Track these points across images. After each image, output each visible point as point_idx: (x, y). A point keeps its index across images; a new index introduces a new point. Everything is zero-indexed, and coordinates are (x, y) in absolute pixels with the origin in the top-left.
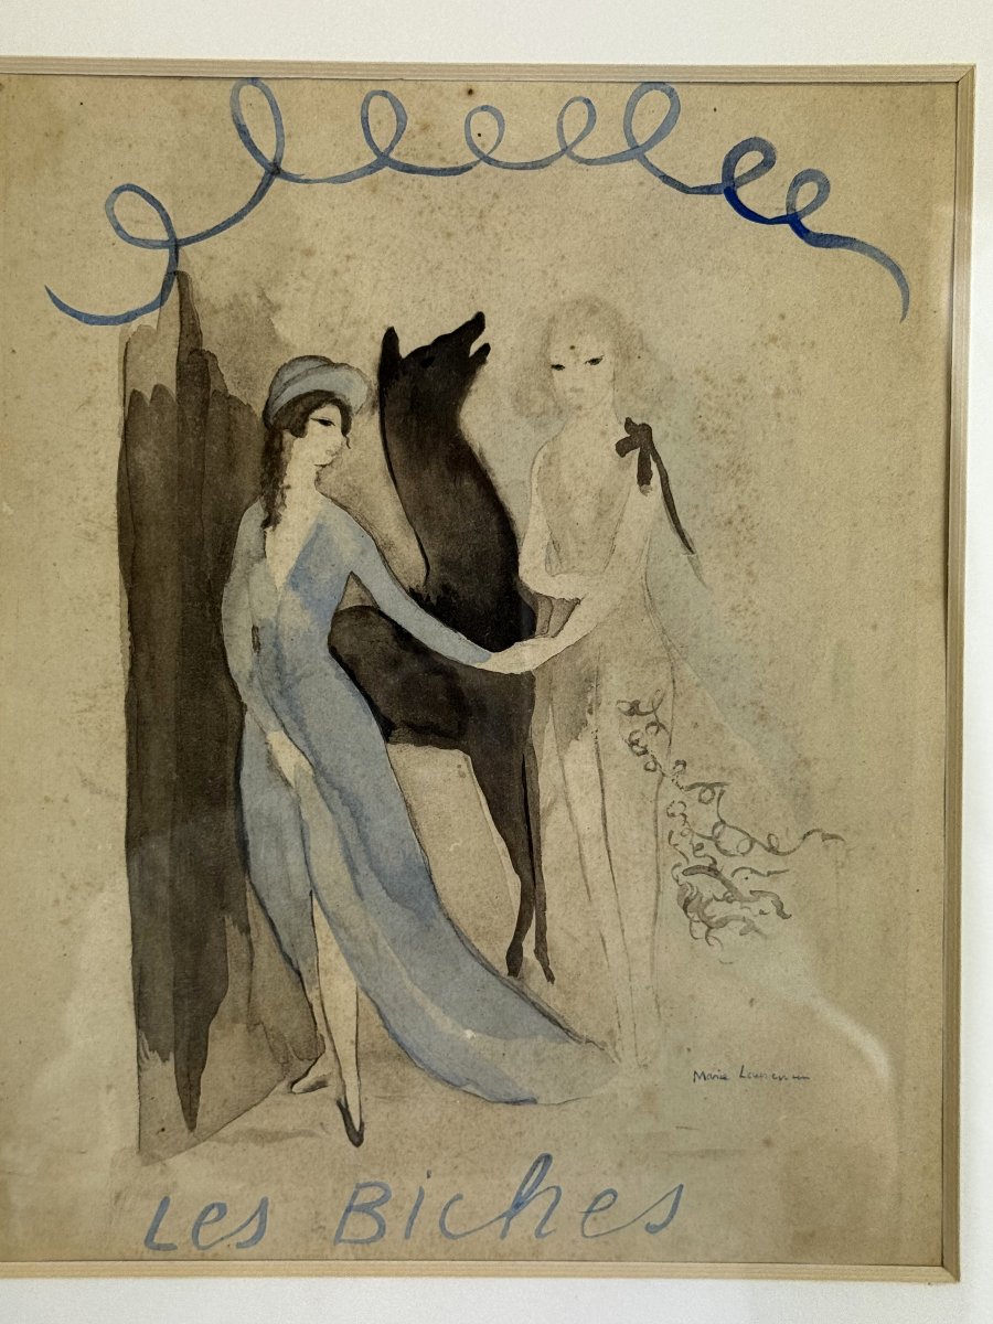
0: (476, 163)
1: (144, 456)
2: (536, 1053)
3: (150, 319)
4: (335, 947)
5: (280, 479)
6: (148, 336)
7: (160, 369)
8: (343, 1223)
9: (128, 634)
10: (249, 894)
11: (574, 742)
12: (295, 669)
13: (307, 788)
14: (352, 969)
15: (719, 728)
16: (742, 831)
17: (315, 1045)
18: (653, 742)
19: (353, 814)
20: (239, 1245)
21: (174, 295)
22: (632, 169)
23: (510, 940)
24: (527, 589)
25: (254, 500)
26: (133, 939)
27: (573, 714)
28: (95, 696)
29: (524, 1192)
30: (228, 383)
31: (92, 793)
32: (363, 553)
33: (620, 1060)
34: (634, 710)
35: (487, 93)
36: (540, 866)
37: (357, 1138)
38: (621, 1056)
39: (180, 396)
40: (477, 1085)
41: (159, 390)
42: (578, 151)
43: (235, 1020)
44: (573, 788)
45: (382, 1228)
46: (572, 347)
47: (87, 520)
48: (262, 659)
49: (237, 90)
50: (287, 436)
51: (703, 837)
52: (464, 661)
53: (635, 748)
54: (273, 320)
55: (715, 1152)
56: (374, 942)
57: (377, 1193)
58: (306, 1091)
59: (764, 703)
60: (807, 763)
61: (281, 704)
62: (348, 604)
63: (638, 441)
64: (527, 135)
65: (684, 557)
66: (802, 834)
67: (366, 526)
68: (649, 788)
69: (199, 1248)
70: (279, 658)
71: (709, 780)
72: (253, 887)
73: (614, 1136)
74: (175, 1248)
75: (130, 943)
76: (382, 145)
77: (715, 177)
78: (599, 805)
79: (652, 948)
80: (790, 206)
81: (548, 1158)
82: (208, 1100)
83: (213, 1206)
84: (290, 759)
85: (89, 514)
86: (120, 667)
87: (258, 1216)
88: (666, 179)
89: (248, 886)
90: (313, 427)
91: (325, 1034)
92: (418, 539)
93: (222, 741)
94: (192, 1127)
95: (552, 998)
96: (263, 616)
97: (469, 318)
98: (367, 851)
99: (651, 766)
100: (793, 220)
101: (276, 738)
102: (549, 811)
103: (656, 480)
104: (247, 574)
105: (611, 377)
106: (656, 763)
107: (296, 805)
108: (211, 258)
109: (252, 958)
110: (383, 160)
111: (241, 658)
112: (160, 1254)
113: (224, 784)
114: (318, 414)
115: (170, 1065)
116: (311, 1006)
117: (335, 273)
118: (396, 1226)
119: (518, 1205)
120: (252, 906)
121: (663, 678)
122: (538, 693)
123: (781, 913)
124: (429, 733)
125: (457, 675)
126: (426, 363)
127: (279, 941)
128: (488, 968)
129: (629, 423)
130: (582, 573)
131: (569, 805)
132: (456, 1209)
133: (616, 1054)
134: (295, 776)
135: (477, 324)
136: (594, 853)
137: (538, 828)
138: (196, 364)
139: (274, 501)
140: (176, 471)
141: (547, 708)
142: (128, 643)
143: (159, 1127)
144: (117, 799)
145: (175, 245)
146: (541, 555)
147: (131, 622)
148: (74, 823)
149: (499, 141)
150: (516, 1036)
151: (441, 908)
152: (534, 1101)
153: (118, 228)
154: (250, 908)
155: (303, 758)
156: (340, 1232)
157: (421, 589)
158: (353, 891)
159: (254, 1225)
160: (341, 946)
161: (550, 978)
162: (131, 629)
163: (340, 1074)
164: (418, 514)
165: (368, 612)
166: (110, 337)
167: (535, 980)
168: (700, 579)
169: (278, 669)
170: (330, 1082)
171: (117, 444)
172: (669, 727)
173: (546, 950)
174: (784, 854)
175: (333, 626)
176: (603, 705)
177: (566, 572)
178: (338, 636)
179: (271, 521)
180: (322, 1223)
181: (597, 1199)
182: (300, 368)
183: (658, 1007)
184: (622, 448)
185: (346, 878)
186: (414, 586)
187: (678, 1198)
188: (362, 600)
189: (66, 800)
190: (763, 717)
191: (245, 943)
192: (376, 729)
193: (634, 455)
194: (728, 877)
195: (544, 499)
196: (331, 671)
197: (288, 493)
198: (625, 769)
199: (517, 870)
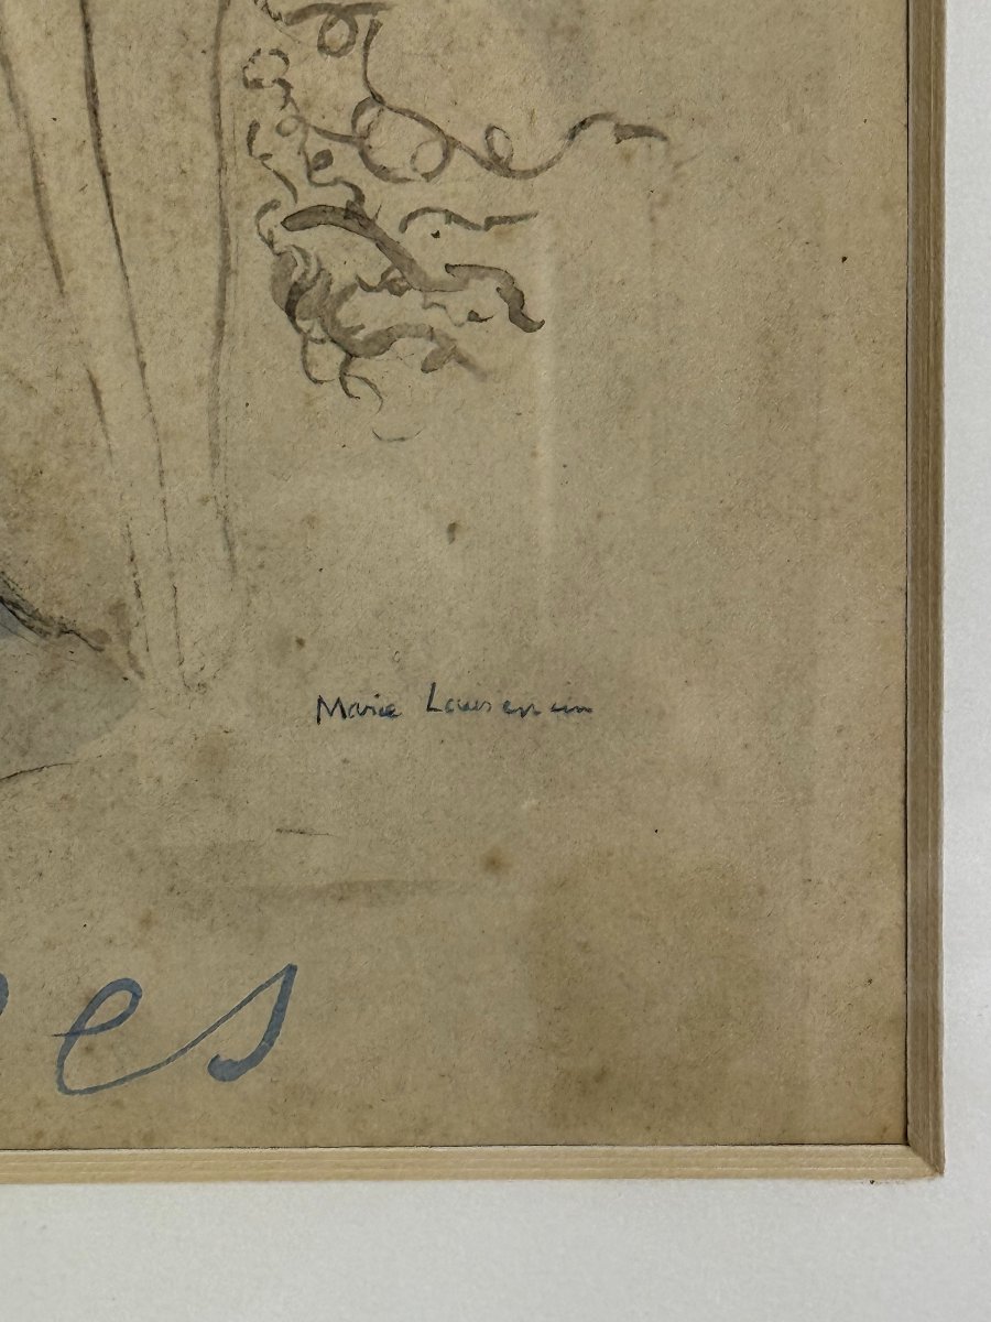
16: (423, 120)
33: (141, 674)
38: (142, 663)
51: (330, 135)
55: (369, 887)
66: (566, 127)
73: (131, 855)
78: (79, 63)
79: (213, 409)
123: (520, 317)
133: (132, 660)
136: (68, 178)
181: (94, 1002)
183: (230, 546)
187: (284, 996)
194: (392, 231)
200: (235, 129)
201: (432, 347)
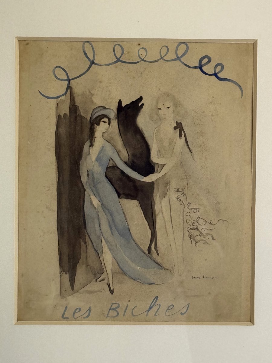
0: (141, 61)
1: (62, 130)
2: (155, 272)
3: (63, 98)
4: (107, 247)
5: (94, 135)
6: (63, 101)
7: (65, 109)
8: (109, 312)
9: (58, 172)
10: (86, 234)
11: (164, 198)
12: (97, 181)
13: (100, 209)
14: (111, 252)
15: (198, 195)
16: (204, 219)
17: (102, 270)
18: (183, 198)
19: (111, 215)
20: (84, 318)
21: (69, 92)
22: (178, 63)
23: (148, 245)
24: (152, 162)
25: (88, 141)
27: (164, 192)
28: (50, 187)
29: (152, 305)
30: (82, 113)
31: (49, 210)
32: (113, 153)
33: (175, 274)
34: (178, 190)
35: (143, 45)
36: (156, 228)
37: (112, 292)
39: (70, 116)
40: (141, 280)
41: (65, 114)
42: (165, 58)
43: (83, 264)
44: (164, 209)
45: (118, 314)
46: (163, 104)
47: (48, 145)
48: (89, 178)
49: (84, 44)
50: (95, 125)
52: (137, 179)
53: (178, 200)
54: (92, 98)
55: (197, 295)
56: (116, 246)
57: (117, 306)
58: (100, 281)
59: (209, 189)
60: (219, 203)
61: (94, 189)
62: (110, 165)
63: (179, 126)
64: (153, 55)
65: (190, 154)
66: (218, 220)
67: (114, 147)
68: (182, 209)
69: (75, 318)
70: (93, 178)
71: (196, 207)
72: (87, 233)
73: (173, 292)
74: (69, 318)
75: (58, 246)
76: (118, 57)
77: (197, 65)
78: (170, 214)
79: (182, 248)
80: (215, 71)
81: (157, 297)
82: (77, 283)
83: (78, 308)
84: (96, 202)
86: (56, 181)
87: (88, 311)
88: (185, 65)
90: (102, 123)
91: (104, 268)
92: (127, 150)
93: (80, 198)
94: (73, 289)
95: (159, 259)
96: (89, 168)
97: (139, 97)
98: (114, 224)
99: (182, 204)
100: (215, 75)
101: (93, 198)
102: (158, 214)
103: (183, 136)
104: (86, 158)
105: (173, 111)
107: (97, 213)
108: (78, 83)
109: (87, 250)
110: (118, 60)
111: (84, 178)
112: (65, 320)
113: (80, 208)
114: (103, 120)
115: (68, 275)
116: (101, 261)
117: (107, 87)
118: (121, 313)
119: (150, 308)
120: (87, 237)
121: (185, 183)
122: (155, 186)
123: (213, 239)
124: (129, 196)
125: (136, 182)
126: (128, 108)
127: (93, 246)
128: (143, 252)
129: (177, 122)
130: (166, 158)
131: (162, 213)
132: (135, 309)
133: (174, 273)
134: (97, 206)
135: (141, 99)
136: (168, 224)
137: (155, 219)
138: (74, 108)
139: (92, 141)
140: (69, 133)
141: (157, 190)
142: (57, 175)
143: (65, 290)
144: (55, 212)
145: (69, 80)
146: (156, 153)
148: (44, 217)
149: (146, 56)
150: (150, 268)
151: (132, 237)
152: (154, 284)
153: (56, 76)
154: (86, 238)
155: (99, 202)
156: (108, 315)
157: (127, 162)
158: (111, 234)
159: (88, 313)
161: (158, 254)
162: (58, 171)
163: (108, 277)
165: (115, 167)
166: (53, 103)
167: (154, 255)
169: (93, 181)
170: (106, 279)
171: (55, 128)
172: (186, 194)
173: (157, 248)
174: (214, 225)
175: (106, 171)
176: (171, 189)
177: (162, 158)
178: (107, 173)
179: (91, 145)
180: (104, 313)
181: (169, 307)
182: (99, 109)
183: (184, 261)
184: (175, 128)
185: (109, 230)
186: (125, 161)
187: (188, 306)
188: (113, 164)
189: (43, 212)
190: (209, 192)
191: (85, 246)
192: (116, 195)
193: (178, 130)
194: (200, 230)
195: (157, 140)
196: (106, 181)
197: (96, 139)
198: (176, 205)
199: (150, 229)
200: (185, 220)
201: (204, 242)
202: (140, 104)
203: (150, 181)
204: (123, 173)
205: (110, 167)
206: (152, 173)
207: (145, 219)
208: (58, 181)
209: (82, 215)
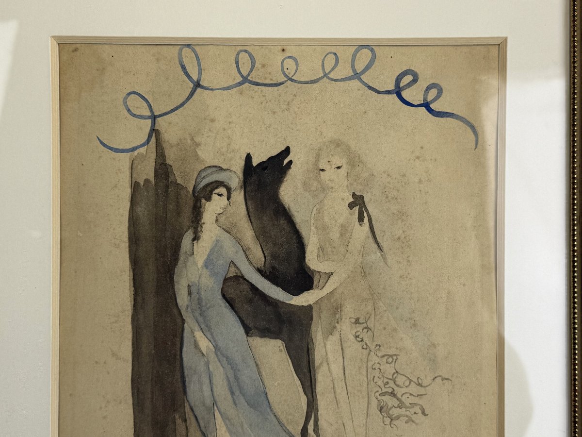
0: (286, 81)
1: (140, 210)
3: (142, 150)
4: (224, 428)
5: (200, 220)
6: (142, 157)
7: (147, 172)
9: (133, 289)
11: (330, 336)
12: (206, 304)
13: (212, 357)
15: (395, 330)
16: (406, 376)
18: (366, 336)
19: (232, 368)
21: (153, 140)
22: (355, 83)
23: (302, 425)
24: (309, 268)
25: (189, 229)
26: (134, 425)
27: (330, 324)
28: (119, 316)
30: (177, 178)
31: (117, 359)
32: (237, 252)
34: (357, 321)
35: (292, 51)
36: (316, 392)
39: (156, 184)
41: (147, 181)
42: (331, 76)
44: (330, 356)
46: (329, 162)
47: (115, 239)
48: (192, 299)
49: (181, 50)
50: (203, 201)
51: (388, 379)
52: (281, 300)
53: (358, 339)
54: (197, 150)
56: (242, 427)
59: (415, 319)
60: (435, 346)
61: (200, 319)
62: (230, 275)
63: (358, 202)
64: (309, 69)
65: (379, 254)
67: (238, 241)
68: (364, 356)
70: (200, 299)
71: (391, 353)
72: (188, 401)
75: (133, 426)
76: (245, 73)
77: (392, 87)
78: (342, 364)
79: (366, 430)
80: (425, 99)
84: (204, 344)
85: (116, 236)
86: (129, 303)
88: (370, 88)
89: (186, 401)
90: (215, 197)
92: (261, 246)
93: (175, 336)
96: (192, 280)
97: (283, 149)
98: (239, 385)
99: (365, 347)
100: (426, 105)
101: (199, 335)
102: (319, 367)
103: (366, 220)
104: (186, 262)
105: (346, 174)
106: (367, 345)
107: (207, 364)
108: (170, 123)
109: (187, 433)
110: (245, 80)
111: (183, 299)
113: (175, 355)
114: (217, 191)
117: (224, 129)
120: (187, 409)
121: (370, 308)
122: (315, 314)
123: (423, 413)
124: (266, 333)
125: (278, 306)
126: (265, 169)
127: (199, 426)
129: (354, 195)
130: (334, 261)
131: (328, 364)
134: (207, 352)
135: (287, 151)
136: (340, 386)
137: (315, 375)
138: (163, 170)
139: (197, 230)
140: (154, 216)
141: (318, 321)
142: (133, 293)
144: (128, 362)
145: (154, 118)
146: (316, 253)
147: (134, 283)
148: (108, 373)
149: (296, 71)
151: (272, 410)
153: (129, 110)
154: (186, 411)
155: (210, 343)
157: (263, 268)
158: (232, 403)
160: (227, 428)
162: (134, 286)
164: (262, 236)
165: (239, 278)
166: (125, 158)
168: (386, 264)
169: (199, 304)
171: (128, 205)
172: (373, 329)
173: (318, 429)
174: (425, 387)
175: (223, 284)
176: (343, 319)
177: (326, 260)
178: (226, 289)
179: (196, 238)
182: (209, 171)
184: (351, 206)
185: (229, 397)
186: (259, 267)
188: (236, 273)
189: (105, 363)
190: (415, 325)
191: (184, 427)
192: (242, 331)
193: (357, 209)
194: (400, 397)
195: (316, 228)
196: (223, 305)
197: (203, 226)
198: (353, 348)
199: (305, 393)
202: (286, 162)
203: (305, 304)
204: (254, 288)
205: (230, 278)
206: (309, 290)
207: (295, 375)
208: (134, 304)
209: (178, 368)
